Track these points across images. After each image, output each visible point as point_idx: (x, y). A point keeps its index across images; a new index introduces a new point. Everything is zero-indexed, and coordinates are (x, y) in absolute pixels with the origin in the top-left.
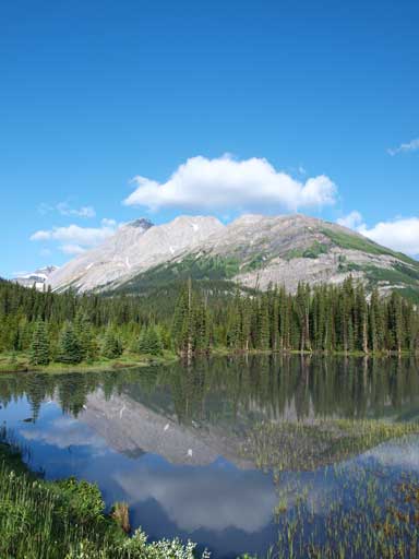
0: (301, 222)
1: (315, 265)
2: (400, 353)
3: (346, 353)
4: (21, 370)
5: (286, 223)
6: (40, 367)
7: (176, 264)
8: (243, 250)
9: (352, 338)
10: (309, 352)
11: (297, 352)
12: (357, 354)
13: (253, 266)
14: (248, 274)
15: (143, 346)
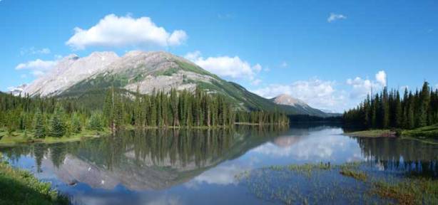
0: (163, 55)
1: (170, 80)
2: (225, 126)
3: (198, 127)
4: (30, 142)
5: (154, 56)
6: (40, 139)
7: (92, 80)
8: (130, 71)
9: (202, 119)
10: (178, 127)
11: (172, 127)
12: (204, 127)
13: (136, 80)
14: (133, 84)
15: (93, 126)
